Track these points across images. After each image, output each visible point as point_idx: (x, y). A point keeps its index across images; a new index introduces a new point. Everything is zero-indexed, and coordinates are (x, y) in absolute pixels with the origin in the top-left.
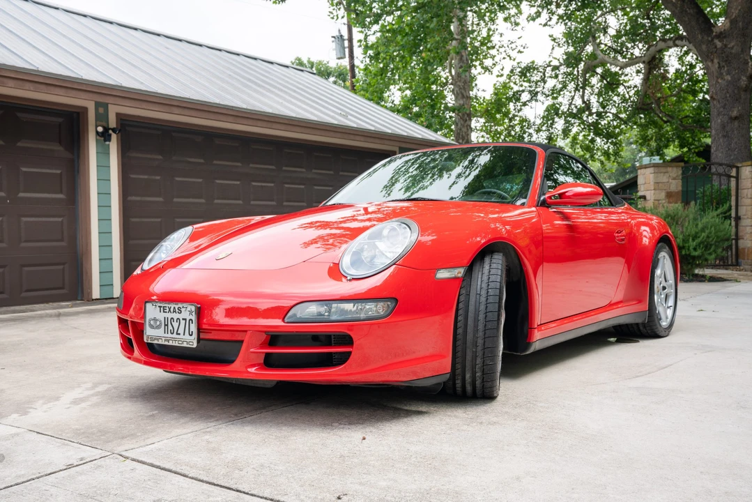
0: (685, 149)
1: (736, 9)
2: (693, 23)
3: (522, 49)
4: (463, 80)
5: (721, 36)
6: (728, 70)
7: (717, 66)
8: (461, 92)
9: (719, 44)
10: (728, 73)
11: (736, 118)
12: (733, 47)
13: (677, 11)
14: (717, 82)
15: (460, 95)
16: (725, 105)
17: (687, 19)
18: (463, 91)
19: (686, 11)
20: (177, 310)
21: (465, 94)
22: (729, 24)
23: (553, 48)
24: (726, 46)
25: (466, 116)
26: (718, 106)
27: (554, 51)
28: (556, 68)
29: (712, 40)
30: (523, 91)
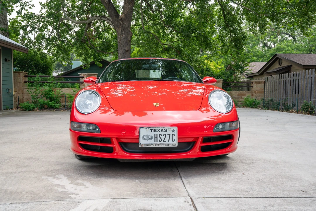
0: (95, 59)
1: (126, 11)
2: (113, 13)
3: (31, 7)
4: (4, 16)
5: (122, 19)
6: (124, 33)
7: (121, 30)
8: (3, 21)
9: (121, 23)
10: (125, 34)
11: (127, 51)
12: (126, 25)
13: (107, 7)
14: (120, 36)
15: (3, 23)
16: (124, 45)
17: (110, 11)
18: (4, 21)
19: (110, 8)
20: (164, 130)
21: (5, 22)
22: (124, 16)
23: (42, 9)
24: (123, 24)
25: (6, 33)
26: (121, 46)
27: (42, 10)
28: (43, 18)
29: (119, 21)
30: (29, 26)
